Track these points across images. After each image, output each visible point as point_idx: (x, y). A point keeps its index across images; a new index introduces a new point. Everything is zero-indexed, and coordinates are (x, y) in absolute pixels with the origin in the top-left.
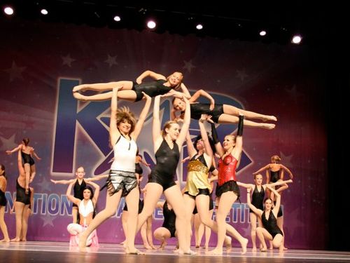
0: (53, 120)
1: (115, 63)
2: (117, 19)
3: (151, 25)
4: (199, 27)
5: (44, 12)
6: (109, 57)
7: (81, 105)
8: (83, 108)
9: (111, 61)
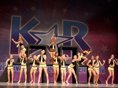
0: (10, 33)
1: (35, 10)
6: (32, 7)
7: (21, 26)
8: (22, 28)
9: (33, 8)
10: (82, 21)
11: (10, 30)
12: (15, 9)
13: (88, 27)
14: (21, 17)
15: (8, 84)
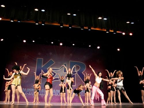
0: (35, 69)
2: (52, 43)
3: (61, 44)
4: (74, 45)
5: (34, 41)
7: (43, 65)
8: (43, 66)
9: (51, 54)
10: (82, 62)
11: (35, 67)
12: (39, 54)
13: (86, 66)
14: (43, 59)
15: (33, 104)
